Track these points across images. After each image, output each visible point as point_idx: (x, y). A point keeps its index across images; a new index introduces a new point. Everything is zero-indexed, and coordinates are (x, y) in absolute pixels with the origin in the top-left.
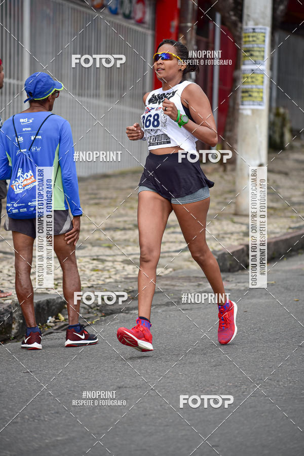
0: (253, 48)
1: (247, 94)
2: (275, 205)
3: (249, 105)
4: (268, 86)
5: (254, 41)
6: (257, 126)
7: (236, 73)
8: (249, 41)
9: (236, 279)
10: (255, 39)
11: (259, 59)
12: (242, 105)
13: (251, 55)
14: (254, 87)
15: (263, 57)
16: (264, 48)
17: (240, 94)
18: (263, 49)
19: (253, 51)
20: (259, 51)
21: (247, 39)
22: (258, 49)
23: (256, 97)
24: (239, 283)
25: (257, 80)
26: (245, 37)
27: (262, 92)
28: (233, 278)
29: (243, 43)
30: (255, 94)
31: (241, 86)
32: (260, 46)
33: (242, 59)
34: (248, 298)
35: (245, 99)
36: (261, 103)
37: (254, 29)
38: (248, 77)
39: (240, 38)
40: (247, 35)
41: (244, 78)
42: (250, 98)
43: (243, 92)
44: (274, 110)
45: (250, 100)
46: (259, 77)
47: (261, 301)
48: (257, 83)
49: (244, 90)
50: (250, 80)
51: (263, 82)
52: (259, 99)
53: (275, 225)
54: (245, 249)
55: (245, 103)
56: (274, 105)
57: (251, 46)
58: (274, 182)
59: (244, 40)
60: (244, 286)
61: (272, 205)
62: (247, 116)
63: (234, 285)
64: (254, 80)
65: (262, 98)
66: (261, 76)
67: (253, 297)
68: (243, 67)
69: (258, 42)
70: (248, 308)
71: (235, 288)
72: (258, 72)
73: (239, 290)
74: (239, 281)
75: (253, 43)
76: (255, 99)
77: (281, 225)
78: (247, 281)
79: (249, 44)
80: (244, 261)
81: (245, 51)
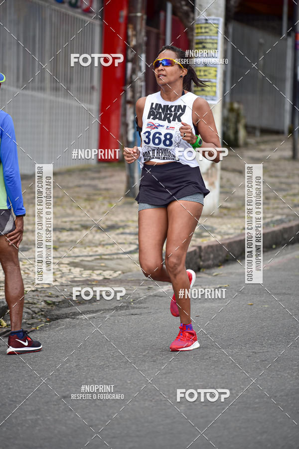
0: (206, 39)
2: (228, 205)
4: (222, 79)
5: (206, 32)
8: (202, 33)
10: (207, 30)
13: (204, 47)
15: (217, 49)
16: (217, 40)
18: (216, 41)
19: (206, 43)
20: (213, 43)
21: (199, 31)
22: (211, 41)
23: (209, 92)
25: (210, 73)
26: (198, 28)
27: (215, 86)
29: (195, 35)
30: (208, 89)
32: (213, 38)
34: (201, 303)
35: (197, 93)
36: (214, 98)
37: (207, 20)
39: (192, 29)
40: (199, 26)
42: (203, 92)
44: (228, 106)
45: (203, 95)
46: (212, 71)
47: (214, 305)
48: (210, 76)
50: (202, 73)
51: (216, 76)
52: (212, 94)
53: (229, 226)
54: (198, 250)
56: (228, 100)
57: (203, 37)
58: (228, 180)
59: (196, 31)
61: (225, 204)
64: (206, 73)
65: (215, 92)
66: (214, 69)
69: (211, 33)
70: (200, 313)
75: (206, 34)
76: (207, 94)
77: (235, 226)
78: (200, 284)
79: (202, 36)
80: (196, 263)
81: (197, 43)
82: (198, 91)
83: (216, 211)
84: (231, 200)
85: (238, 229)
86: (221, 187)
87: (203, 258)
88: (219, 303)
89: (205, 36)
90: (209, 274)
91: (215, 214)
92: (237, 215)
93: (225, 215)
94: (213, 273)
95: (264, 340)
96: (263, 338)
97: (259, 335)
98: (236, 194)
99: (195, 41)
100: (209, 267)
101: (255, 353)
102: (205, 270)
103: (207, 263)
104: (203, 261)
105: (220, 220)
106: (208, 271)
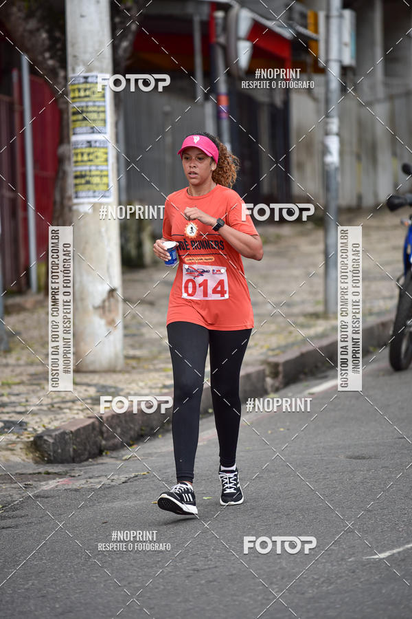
0: (87, 107)
1: (83, 181)
2: (137, 353)
3: (89, 197)
4: (115, 165)
5: (86, 96)
6: (103, 230)
7: (63, 149)
8: (79, 97)
9: (85, 473)
10: (88, 93)
11: (98, 126)
12: (77, 197)
13: (84, 119)
14: (93, 168)
15: (105, 121)
16: (104, 106)
17: (71, 181)
18: (101, 109)
19: (87, 112)
20: (98, 112)
21: (77, 94)
22: (95, 109)
23: (97, 185)
24: (90, 478)
25: (97, 157)
26: (73, 91)
27: (107, 176)
28: (81, 471)
29: (70, 101)
30: (96, 180)
31: (72, 169)
32: (97, 104)
33: (71, 126)
34: (107, 502)
35: (80, 188)
36: (107, 194)
37: (86, 78)
38: (82, 154)
40: (76, 87)
41: (77, 154)
42: (88, 186)
43: (76, 177)
45: (89, 190)
46: (100, 153)
47: (128, 503)
48: (97, 161)
49: (78, 173)
50: (85, 158)
51: (106, 160)
52: (102, 188)
53: (141, 384)
54: (97, 423)
55: (81, 194)
57: (84, 104)
58: (134, 316)
59: (71, 95)
60: (100, 482)
61: (132, 352)
62: (86, 214)
63: (84, 482)
64: (91, 157)
65: (108, 185)
66: (103, 150)
67: (115, 498)
68: (74, 138)
69: (94, 97)
70: (108, 516)
71: (86, 486)
72: (98, 144)
73: (92, 489)
74: (90, 475)
75: (86, 99)
76: (95, 189)
77: (150, 384)
78: (104, 474)
79: (80, 102)
80: (95, 443)
81: (75, 113)
82: (81, 184)
83: (121, 363)
84: (141, 346)
85: (155, 388)
86: (126, 327)
87: (105, 435)
88: (136, 500)
89: (87, 102)
90: (116, 458)
91: (119, 368)
92: (151, 367)
93: (134, 368)
94: (123, 456)
95: (209, 550)
96: (206, 548)
97: (201, 544)
98: (147, 336)
99: (71, 111)
100: (115, 448)
101: (198, 571)
102: (109, 453)
103: (111, 443)
104: (106, 439)
105: (127, 376)
106: (115, 454)
